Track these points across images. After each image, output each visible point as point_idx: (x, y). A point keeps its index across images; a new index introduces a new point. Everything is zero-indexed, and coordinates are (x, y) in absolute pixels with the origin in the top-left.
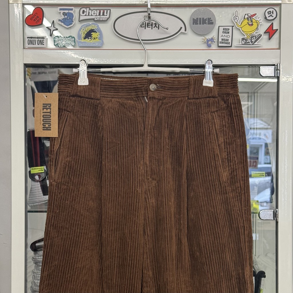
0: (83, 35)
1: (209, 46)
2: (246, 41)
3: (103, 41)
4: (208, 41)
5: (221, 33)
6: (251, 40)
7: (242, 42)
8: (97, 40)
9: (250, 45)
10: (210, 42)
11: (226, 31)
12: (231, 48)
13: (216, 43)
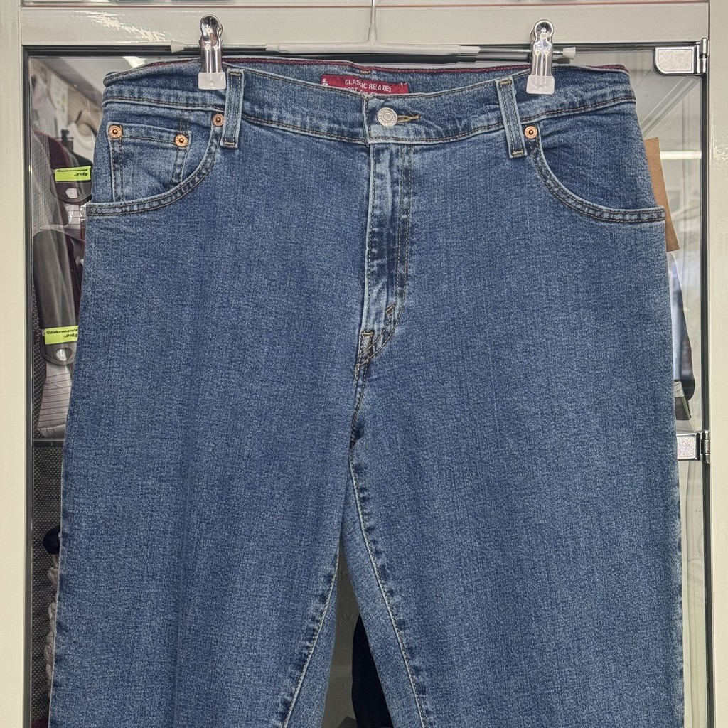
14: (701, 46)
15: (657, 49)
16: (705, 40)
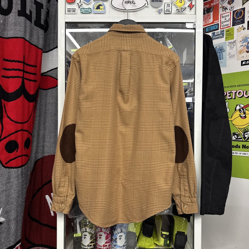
0: (96, 8)
1: (160, 13)
2: (179, 11)
3: (105, 10)
4: (159, 10)
5: (166, 7)
6: (181, 10)
7: (176, 11)
8: (103, 10)
9: (181, 12)
10: (160, 11)
11: (168, 5)
12: (171, 14)
13: (163, 12)
14: (194, 23)
15: (186, 23)
16: (195, 22)
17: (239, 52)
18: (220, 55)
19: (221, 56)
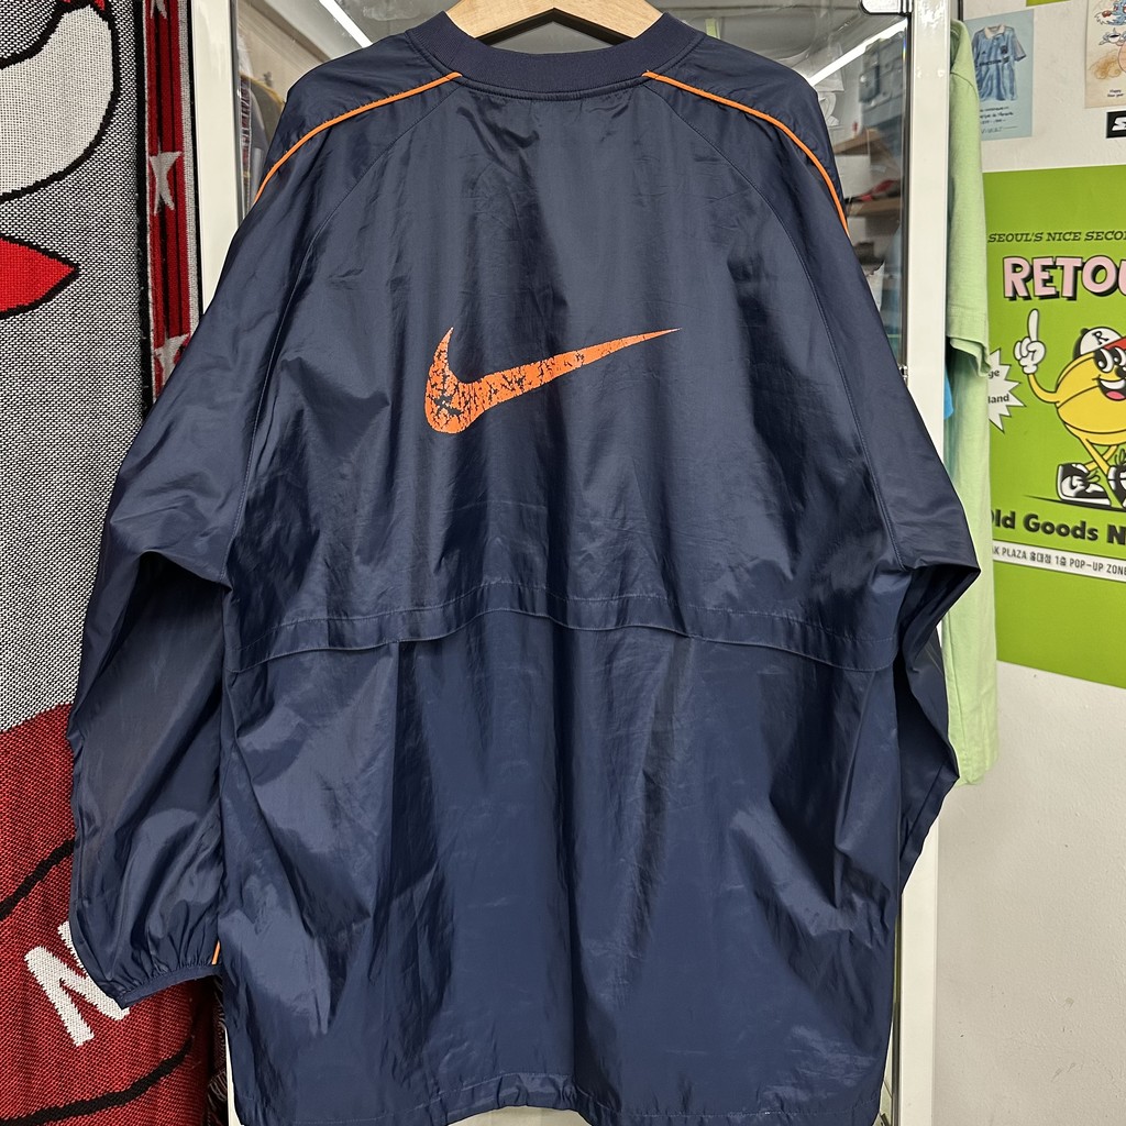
17: (1095, 68)
18: (998, 74)
19: (1007, 82)
